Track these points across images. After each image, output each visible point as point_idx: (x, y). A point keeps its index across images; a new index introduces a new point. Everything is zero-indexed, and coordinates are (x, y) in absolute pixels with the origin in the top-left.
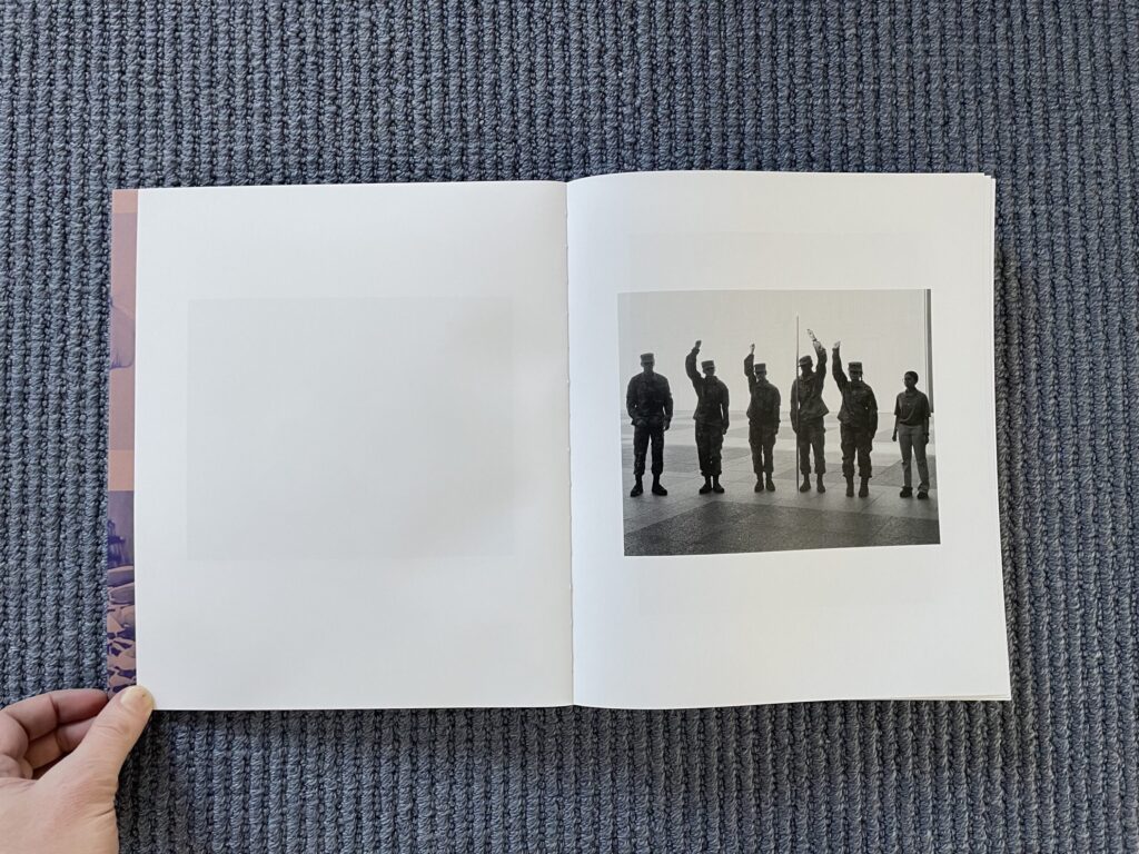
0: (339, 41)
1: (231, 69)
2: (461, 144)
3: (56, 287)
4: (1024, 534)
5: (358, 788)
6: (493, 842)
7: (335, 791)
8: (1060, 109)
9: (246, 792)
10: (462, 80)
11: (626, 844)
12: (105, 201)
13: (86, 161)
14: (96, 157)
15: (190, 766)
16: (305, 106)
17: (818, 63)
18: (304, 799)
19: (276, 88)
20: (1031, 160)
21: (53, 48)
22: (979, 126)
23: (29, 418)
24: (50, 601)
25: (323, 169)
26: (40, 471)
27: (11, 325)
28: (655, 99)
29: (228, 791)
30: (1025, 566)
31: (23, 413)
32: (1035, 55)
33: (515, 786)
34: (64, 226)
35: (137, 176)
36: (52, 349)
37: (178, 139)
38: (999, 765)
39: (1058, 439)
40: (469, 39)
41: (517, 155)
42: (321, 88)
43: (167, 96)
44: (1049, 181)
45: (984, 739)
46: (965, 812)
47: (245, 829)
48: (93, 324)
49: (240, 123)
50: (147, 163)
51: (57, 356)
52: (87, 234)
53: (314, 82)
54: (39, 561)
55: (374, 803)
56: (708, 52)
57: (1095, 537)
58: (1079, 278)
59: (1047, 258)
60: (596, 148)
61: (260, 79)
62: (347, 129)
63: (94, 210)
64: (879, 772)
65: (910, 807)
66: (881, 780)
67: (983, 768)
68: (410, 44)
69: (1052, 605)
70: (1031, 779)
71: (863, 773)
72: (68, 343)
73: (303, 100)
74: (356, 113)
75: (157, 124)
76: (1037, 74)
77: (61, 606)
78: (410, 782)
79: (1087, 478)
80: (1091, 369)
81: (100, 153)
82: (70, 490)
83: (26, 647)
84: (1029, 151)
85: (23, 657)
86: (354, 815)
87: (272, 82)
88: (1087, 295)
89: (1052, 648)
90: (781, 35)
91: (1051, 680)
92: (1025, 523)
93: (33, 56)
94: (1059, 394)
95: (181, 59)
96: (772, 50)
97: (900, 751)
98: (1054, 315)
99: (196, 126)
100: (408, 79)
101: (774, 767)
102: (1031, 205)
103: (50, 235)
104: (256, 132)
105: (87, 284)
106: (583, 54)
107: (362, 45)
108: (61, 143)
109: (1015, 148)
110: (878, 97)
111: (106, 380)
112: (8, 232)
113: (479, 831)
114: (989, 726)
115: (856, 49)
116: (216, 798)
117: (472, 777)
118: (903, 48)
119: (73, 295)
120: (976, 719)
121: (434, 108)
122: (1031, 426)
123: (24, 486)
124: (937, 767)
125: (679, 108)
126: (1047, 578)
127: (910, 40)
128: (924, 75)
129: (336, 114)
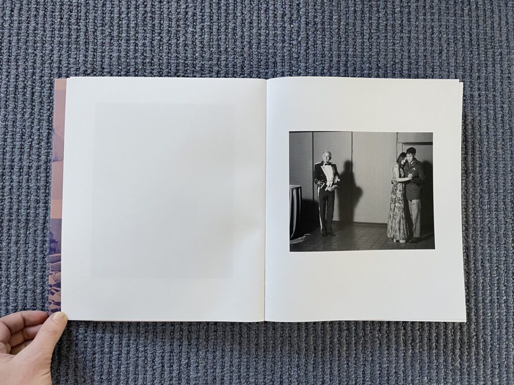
0: (162, 7)
1: (112, 18)
2: (218, 56)
3: (28, 117)
4: (472, 242)
5: (163, 352)
6: (225, 378)
7: (152, 353)
8: (492, 48)
9: (111, 353)
10: (219, 26)
11: (287, 381)
12: (52, 78)
13: (43, 59)
14: (48, 57)
15: (85, 340)
16: (146, 36)
17: (383, 23)
18: (138, 357)
19: (133, 27)
20: (479, 71)
21: (29, 6)
22: (455, 54)
23: (14, 177)
24: (21, 262)
25: (154, 66)
26: (18, 202)
27: (6, 134)
28: (307, 38)
29: (102, 352)
30: (472, 256)
31: (11, 175)
32: (481, 22)
33: (236, 353)
34: (33, 89)
35: (67, 67)
36: (25, 145)
37: (87, 50)
38: (458, 348)
39: (488, 198)
40: (223, 8)
41: (243, 62)
42: (154, 28)
43: (82, 30)
44: (487, 81)
45: (452, 335)
46: (442, 369)
47: (110, 370)
48: (45, 134)
49: (116, 44)
50: (72, 60)
51: (28, 149)
52: (43, 93)
53: (150, 25)
54: (17, 243)
55: (170, 359)
56: (332, 17)
57: (505, 244)
58: (499, 125)
59: (485, 116)
60: (280, 59)
61: (126, 23)
62: (165, 47)
63: (47, 82)
64: (403, 350)
65: (417, 366)
66: (404, 353)
67: (451, 348)
68: (195, 9)
69: (484, 274)
70: (473, 354)
71: (396, 350)
72: (33, 143)
73: (145, 33)
74: (169, 40)
75: (77, 42)
76: (482, 32)
77: (27, 265)
78: (187, 350)
79: (501, 217)
80: (504, 167)
81: (50, 55)
82: (32, 211)
83: (10, 284)
84: (478, 67)
85: (8, 288)
86: (161, 365)
87: (131, 25)
88: (503, 133)
89: (484, 294)
90: (366, 10)
91: (483, 309)
92: (472, 236)
93: (20, 10)
94: (489, 178)
95: (89, 13)
96: (362, 17)
97: (413, 340)
98: (488, 142)
99: (95, 44)
100: (194, 25)
101: (355, 346)
102: (478, 91)
103: (26, 93)
104: (123, 47)
105: (43, 116)
106: (275, 16)
107: (173, 10)
108: (32, 50)
109: (472, 65)
110: (410, 40)
111: (50, 160)
112: (6, 91)
113: (219, 373)
114: (454, 329)
115: (400, 18)
116: (97, 355)
117: (216, 349)
118: (421, 17)
119: (36, 121)
120: (448, 326)
121: (206, 39)
122: (476, 192)
123: (11, 209)
124: (430, 348)
125: (319, 42)
126: (482, 262)
127: (425, 14)
128: (431, 30)
129: (160, 41)
